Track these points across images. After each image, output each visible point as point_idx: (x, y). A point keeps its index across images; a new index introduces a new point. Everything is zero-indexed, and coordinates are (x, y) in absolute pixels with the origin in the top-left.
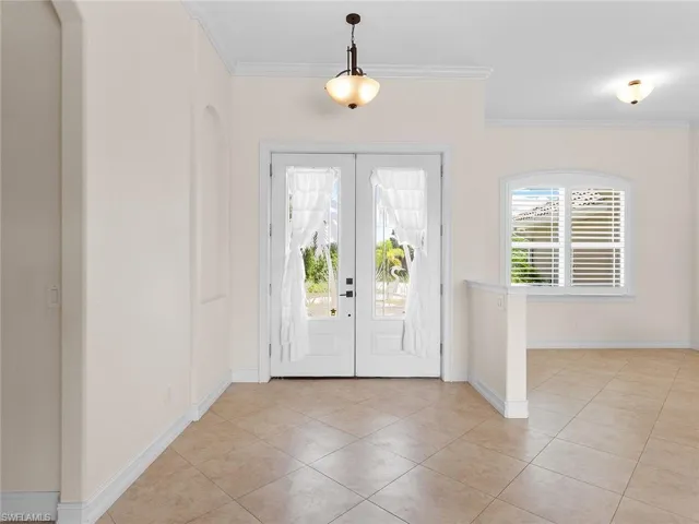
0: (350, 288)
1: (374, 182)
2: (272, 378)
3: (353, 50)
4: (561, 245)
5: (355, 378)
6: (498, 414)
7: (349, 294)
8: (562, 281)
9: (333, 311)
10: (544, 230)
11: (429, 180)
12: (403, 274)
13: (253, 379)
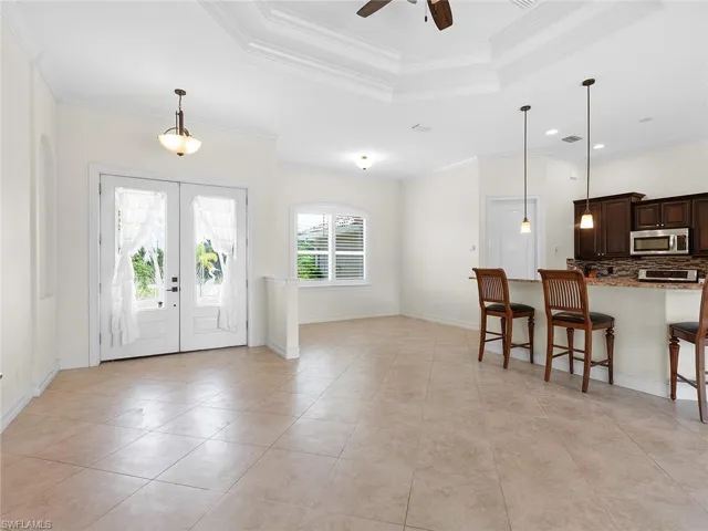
0: (175, 284)
1: (195, 205)
2: (102, 362)
3: (181, 114)
4: (330, 253)
5: (180, 353)
6: (282, 358)
7: (175, 289)
8: (330, 277)
9: (160, 303)
10: (322, 243)
11: (237, 207)
12: (218, 274)
13: (84, 364)
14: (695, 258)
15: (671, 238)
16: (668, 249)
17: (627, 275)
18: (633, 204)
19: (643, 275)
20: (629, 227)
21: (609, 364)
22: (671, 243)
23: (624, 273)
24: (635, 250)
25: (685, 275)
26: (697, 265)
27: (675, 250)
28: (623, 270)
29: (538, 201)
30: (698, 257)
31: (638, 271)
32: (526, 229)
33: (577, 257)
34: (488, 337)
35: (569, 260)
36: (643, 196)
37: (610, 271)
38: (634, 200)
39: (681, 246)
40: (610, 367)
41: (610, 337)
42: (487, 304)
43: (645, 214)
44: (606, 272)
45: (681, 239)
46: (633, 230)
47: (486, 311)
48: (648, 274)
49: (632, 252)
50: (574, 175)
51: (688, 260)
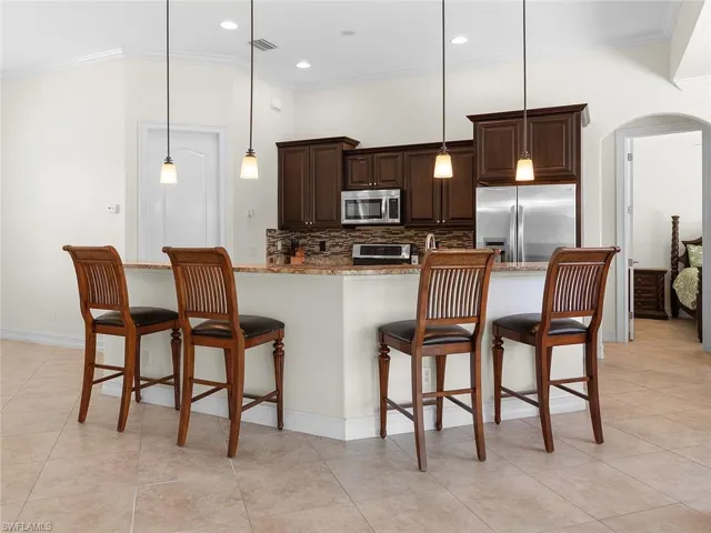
14: (408, 228)
15: (384, 202)
16: (380, 217)
17: (342, 253)
18: (345, 154)
19: (356, 253)
20: (340, 184)
21: (276, 398)
22: (383, 209)
23: (337, 249)
24: (347, 218)
25: (399, 251)
26: (410, 238)
27: (387, 218)
28: (337, 245)
29: (222, 136)
30: (412, 227)
31: (351, 247)
32: (169, 175)
33: (282, 227)
34: (98, 374)
35: (269, 231)
36: (357, 143)
37: (323, 246)
38: (346, 147)
39: (393, 212)
40: (279, 402)
41: (278, 355)
42: (96, 313)
43: (357, 167)
44: (317, 248)
45: (392, 202)
46: (345, 189)
47: (94, 327)
48: (364, 250)
49: (345, 221)
50: (277, 103)
51: (402, 233)
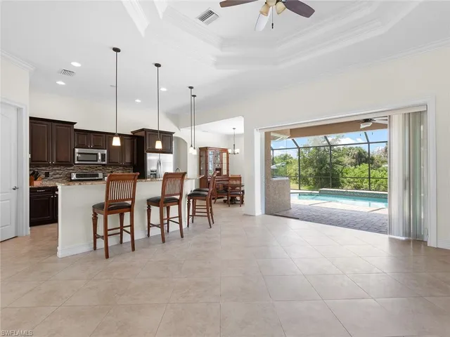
15: (99, 154)
16: (97, 161)
17: (61, 178)
19: (74, 177)
20: (73, 145)
23: (58, 176)
24: (78, 160)
27: (99, 162)
28: (58, 174)
31: (69, 174)
37: (47, 175)
39: (103, 159)
45: (103, 156)
48: (77, 176)
49: (76, 162)
